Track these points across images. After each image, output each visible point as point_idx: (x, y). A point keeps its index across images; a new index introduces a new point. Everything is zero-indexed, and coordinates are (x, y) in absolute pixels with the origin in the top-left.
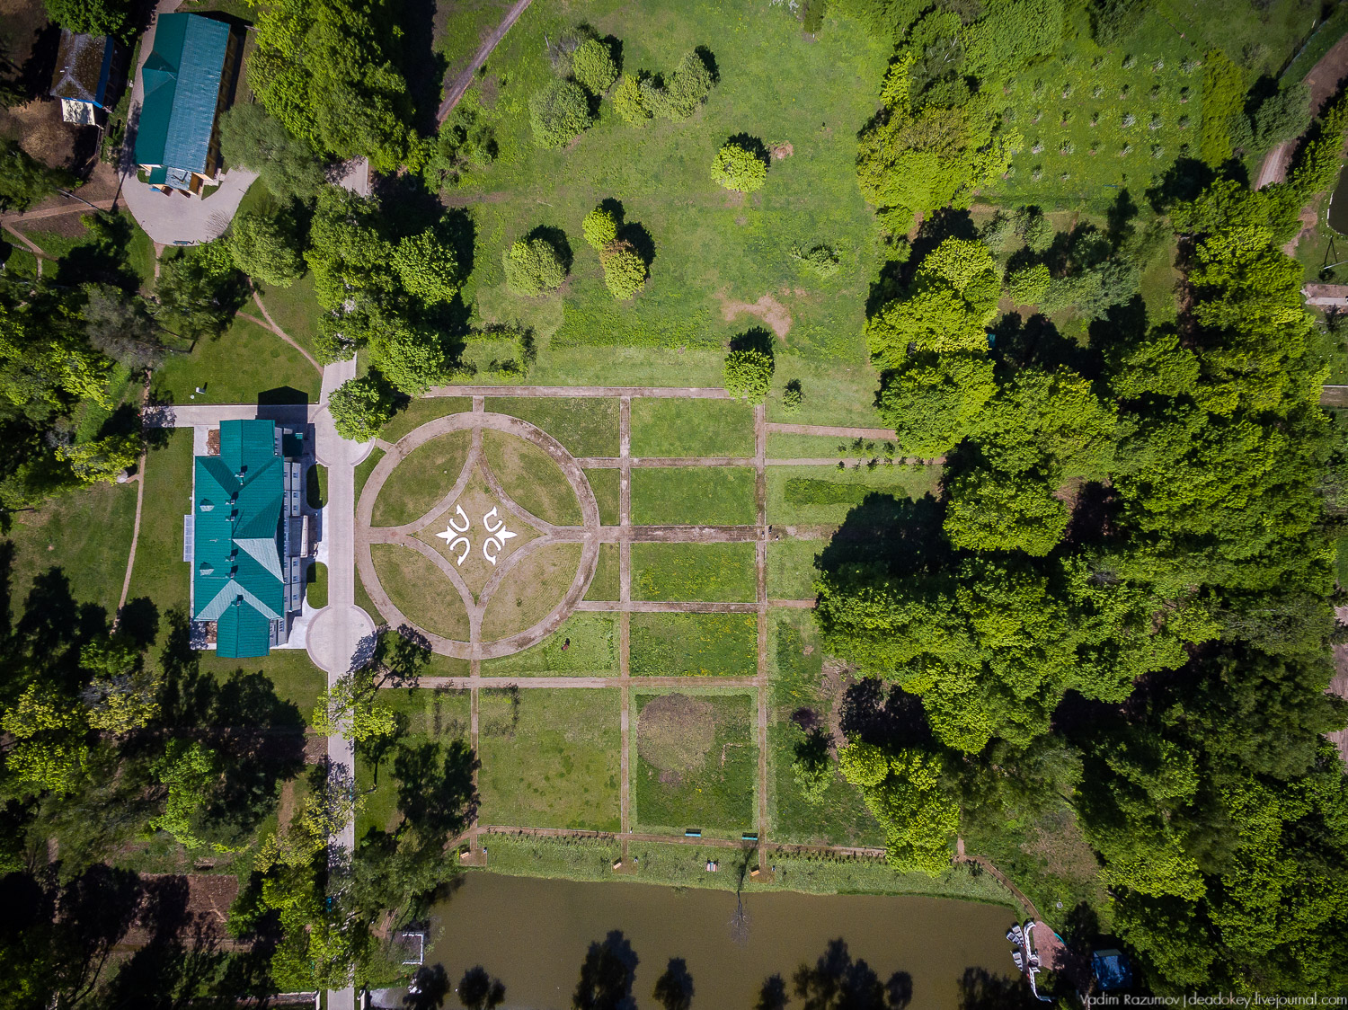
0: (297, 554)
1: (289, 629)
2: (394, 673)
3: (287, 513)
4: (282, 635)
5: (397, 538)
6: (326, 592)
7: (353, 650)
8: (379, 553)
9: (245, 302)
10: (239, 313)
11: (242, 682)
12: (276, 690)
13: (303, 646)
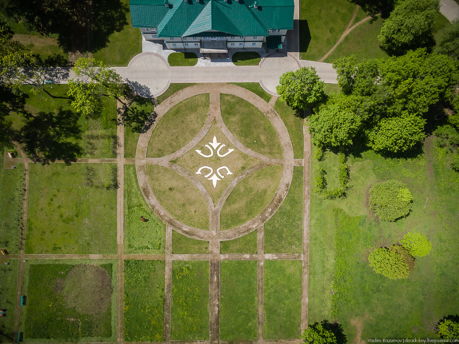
0: (202, 46)
1: (155, 42)
2: (126, 109)
3: (229, 38)
4: (150, 37)
5: (213, 111)
6: (178, 65)
7: (142, 83)
8: (203, 99)
9: (365, 11)
10: (358, 7)
11: (121, 12)
12: (116, 34)
13: (144, 50)
